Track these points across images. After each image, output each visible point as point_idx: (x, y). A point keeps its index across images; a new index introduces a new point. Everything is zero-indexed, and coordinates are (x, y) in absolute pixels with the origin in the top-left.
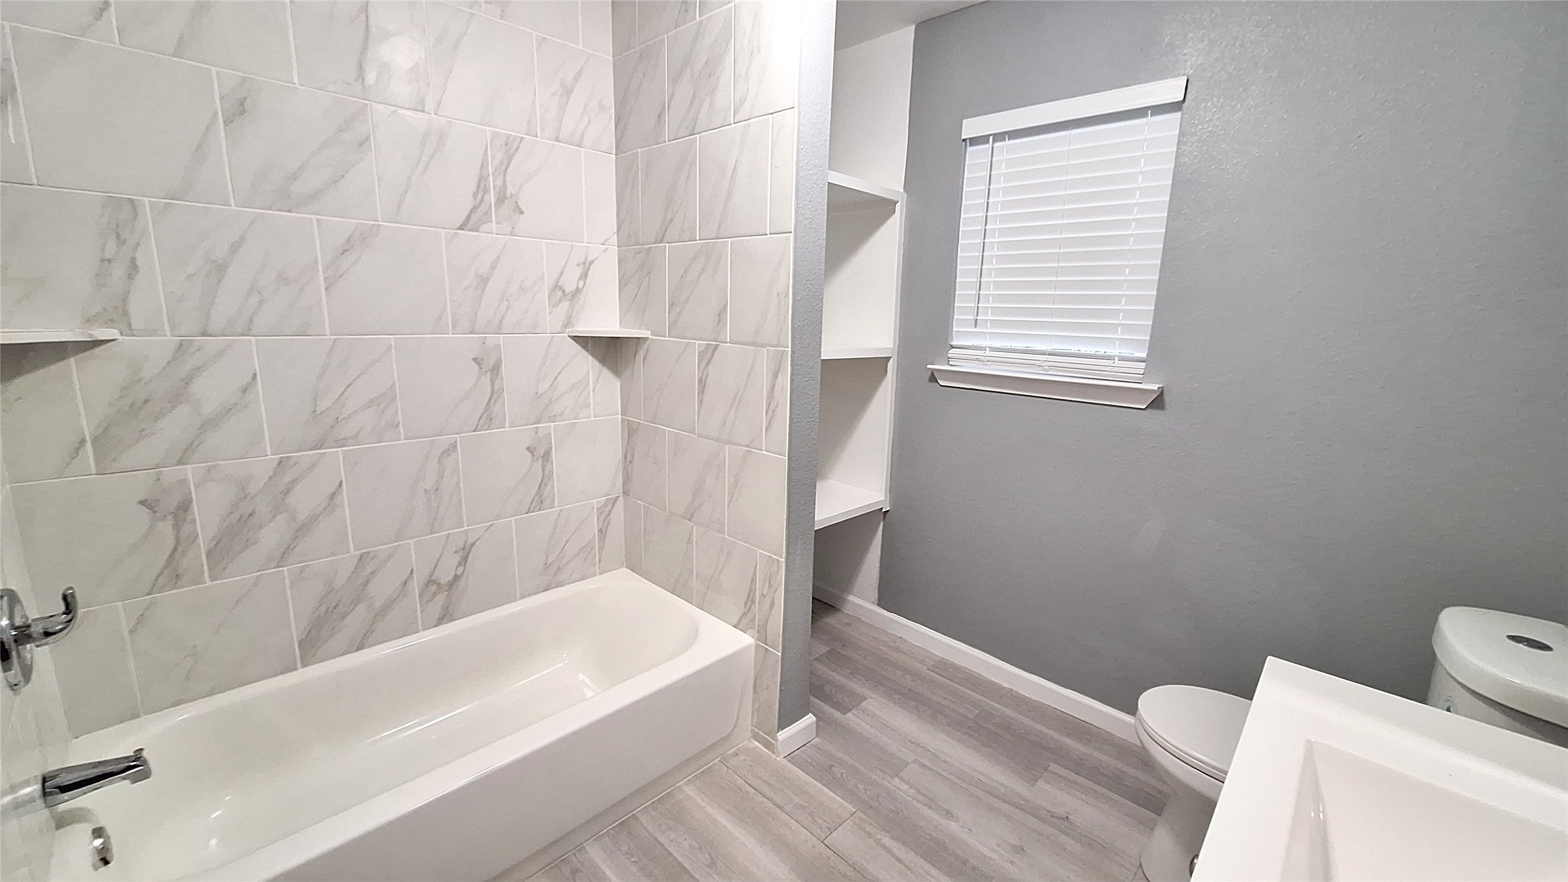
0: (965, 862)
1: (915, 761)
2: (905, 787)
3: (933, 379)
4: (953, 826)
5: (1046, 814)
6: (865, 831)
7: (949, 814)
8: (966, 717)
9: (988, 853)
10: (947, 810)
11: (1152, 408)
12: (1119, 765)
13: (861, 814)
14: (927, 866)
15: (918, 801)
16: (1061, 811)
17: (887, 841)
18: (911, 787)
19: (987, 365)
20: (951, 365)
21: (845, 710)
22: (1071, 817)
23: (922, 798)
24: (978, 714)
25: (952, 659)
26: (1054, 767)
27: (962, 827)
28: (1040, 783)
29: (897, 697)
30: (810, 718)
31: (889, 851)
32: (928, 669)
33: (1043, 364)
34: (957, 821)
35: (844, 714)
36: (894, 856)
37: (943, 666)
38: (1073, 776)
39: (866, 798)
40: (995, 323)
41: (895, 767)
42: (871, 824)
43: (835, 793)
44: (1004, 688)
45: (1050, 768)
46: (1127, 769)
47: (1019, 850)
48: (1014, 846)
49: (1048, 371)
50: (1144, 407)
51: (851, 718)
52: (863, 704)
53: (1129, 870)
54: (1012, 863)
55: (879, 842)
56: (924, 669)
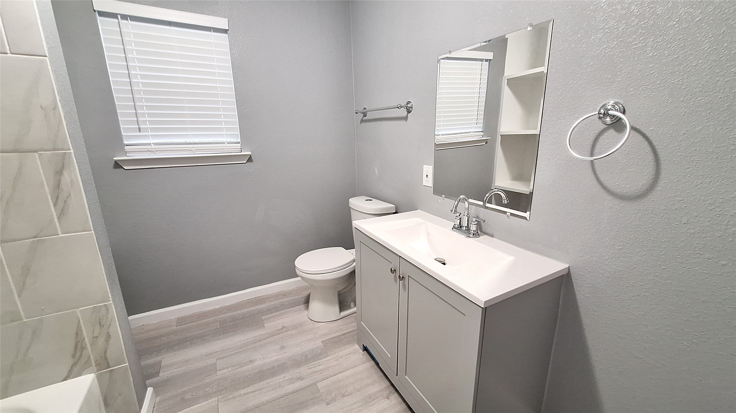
0: (274, 368)
1: (217, 360)
2: (225, 371)
3: (117, 165)
4: (257, 363)
5: (277, 332)
6: (231, 399)
7: (251, 362)
8: (217, 329)
9: (277, 358)
10: (249, 361)
11: (248, 162)
12: (280, 301)
13: (221, 397)
14: (266, 382)
15: (236, 369)
16: (280, 327)
17: (242, 392)
18: (228, 368)
19: (155, 153)
20: (127, 156)
21: (157, 374)
22: (284, 325)
23: (236, 367)
24: (220, 324)
25: (183, 314)
26: (263, 317)
27: (260, 360)
28: (265, 325)
29: (176, 347)
30: (150, 390)
31: (248, 393)
32: (176, 326)
33: (192, 149)
34: (256, 360)
35: (159, 376)
36: (251, 392)
37: (181, 321)
38: (272, 315)
39: (214, 390)
40: (153, 130)
41: (213, 369)
42: (230, 394)
43: (199, 404)
44: (218, 308)
45: (263, 319)
46: (282, 301)
47: (283, 348)
48: (280, 348)
49: (195, 152)
50: (245, 162)
51: (163, 375)
52: (162, 364)
53: (310, 324)
54: (286, 352)
55: (240, 396)
56: (174, 328)
